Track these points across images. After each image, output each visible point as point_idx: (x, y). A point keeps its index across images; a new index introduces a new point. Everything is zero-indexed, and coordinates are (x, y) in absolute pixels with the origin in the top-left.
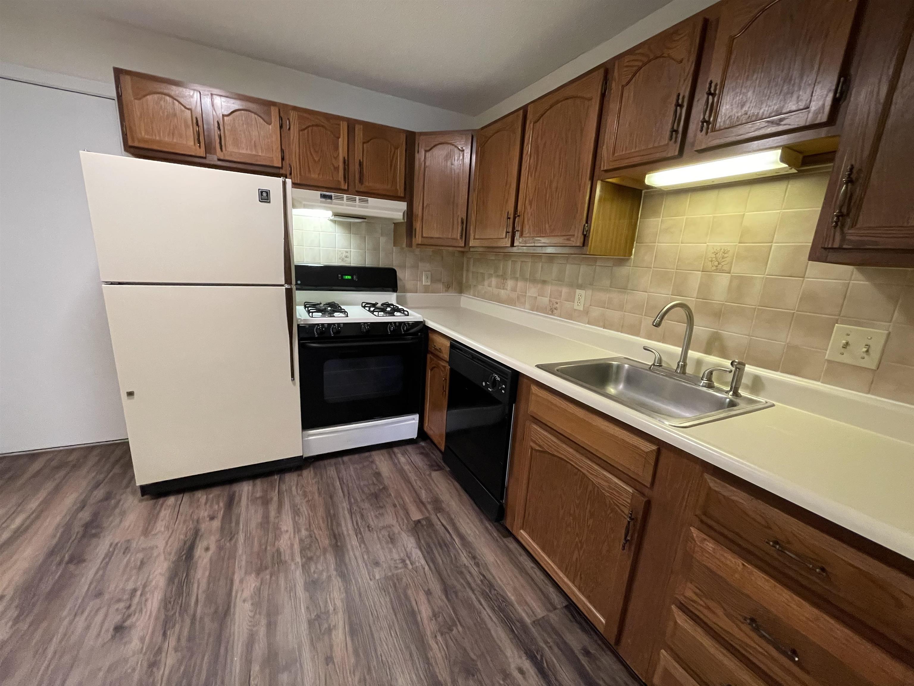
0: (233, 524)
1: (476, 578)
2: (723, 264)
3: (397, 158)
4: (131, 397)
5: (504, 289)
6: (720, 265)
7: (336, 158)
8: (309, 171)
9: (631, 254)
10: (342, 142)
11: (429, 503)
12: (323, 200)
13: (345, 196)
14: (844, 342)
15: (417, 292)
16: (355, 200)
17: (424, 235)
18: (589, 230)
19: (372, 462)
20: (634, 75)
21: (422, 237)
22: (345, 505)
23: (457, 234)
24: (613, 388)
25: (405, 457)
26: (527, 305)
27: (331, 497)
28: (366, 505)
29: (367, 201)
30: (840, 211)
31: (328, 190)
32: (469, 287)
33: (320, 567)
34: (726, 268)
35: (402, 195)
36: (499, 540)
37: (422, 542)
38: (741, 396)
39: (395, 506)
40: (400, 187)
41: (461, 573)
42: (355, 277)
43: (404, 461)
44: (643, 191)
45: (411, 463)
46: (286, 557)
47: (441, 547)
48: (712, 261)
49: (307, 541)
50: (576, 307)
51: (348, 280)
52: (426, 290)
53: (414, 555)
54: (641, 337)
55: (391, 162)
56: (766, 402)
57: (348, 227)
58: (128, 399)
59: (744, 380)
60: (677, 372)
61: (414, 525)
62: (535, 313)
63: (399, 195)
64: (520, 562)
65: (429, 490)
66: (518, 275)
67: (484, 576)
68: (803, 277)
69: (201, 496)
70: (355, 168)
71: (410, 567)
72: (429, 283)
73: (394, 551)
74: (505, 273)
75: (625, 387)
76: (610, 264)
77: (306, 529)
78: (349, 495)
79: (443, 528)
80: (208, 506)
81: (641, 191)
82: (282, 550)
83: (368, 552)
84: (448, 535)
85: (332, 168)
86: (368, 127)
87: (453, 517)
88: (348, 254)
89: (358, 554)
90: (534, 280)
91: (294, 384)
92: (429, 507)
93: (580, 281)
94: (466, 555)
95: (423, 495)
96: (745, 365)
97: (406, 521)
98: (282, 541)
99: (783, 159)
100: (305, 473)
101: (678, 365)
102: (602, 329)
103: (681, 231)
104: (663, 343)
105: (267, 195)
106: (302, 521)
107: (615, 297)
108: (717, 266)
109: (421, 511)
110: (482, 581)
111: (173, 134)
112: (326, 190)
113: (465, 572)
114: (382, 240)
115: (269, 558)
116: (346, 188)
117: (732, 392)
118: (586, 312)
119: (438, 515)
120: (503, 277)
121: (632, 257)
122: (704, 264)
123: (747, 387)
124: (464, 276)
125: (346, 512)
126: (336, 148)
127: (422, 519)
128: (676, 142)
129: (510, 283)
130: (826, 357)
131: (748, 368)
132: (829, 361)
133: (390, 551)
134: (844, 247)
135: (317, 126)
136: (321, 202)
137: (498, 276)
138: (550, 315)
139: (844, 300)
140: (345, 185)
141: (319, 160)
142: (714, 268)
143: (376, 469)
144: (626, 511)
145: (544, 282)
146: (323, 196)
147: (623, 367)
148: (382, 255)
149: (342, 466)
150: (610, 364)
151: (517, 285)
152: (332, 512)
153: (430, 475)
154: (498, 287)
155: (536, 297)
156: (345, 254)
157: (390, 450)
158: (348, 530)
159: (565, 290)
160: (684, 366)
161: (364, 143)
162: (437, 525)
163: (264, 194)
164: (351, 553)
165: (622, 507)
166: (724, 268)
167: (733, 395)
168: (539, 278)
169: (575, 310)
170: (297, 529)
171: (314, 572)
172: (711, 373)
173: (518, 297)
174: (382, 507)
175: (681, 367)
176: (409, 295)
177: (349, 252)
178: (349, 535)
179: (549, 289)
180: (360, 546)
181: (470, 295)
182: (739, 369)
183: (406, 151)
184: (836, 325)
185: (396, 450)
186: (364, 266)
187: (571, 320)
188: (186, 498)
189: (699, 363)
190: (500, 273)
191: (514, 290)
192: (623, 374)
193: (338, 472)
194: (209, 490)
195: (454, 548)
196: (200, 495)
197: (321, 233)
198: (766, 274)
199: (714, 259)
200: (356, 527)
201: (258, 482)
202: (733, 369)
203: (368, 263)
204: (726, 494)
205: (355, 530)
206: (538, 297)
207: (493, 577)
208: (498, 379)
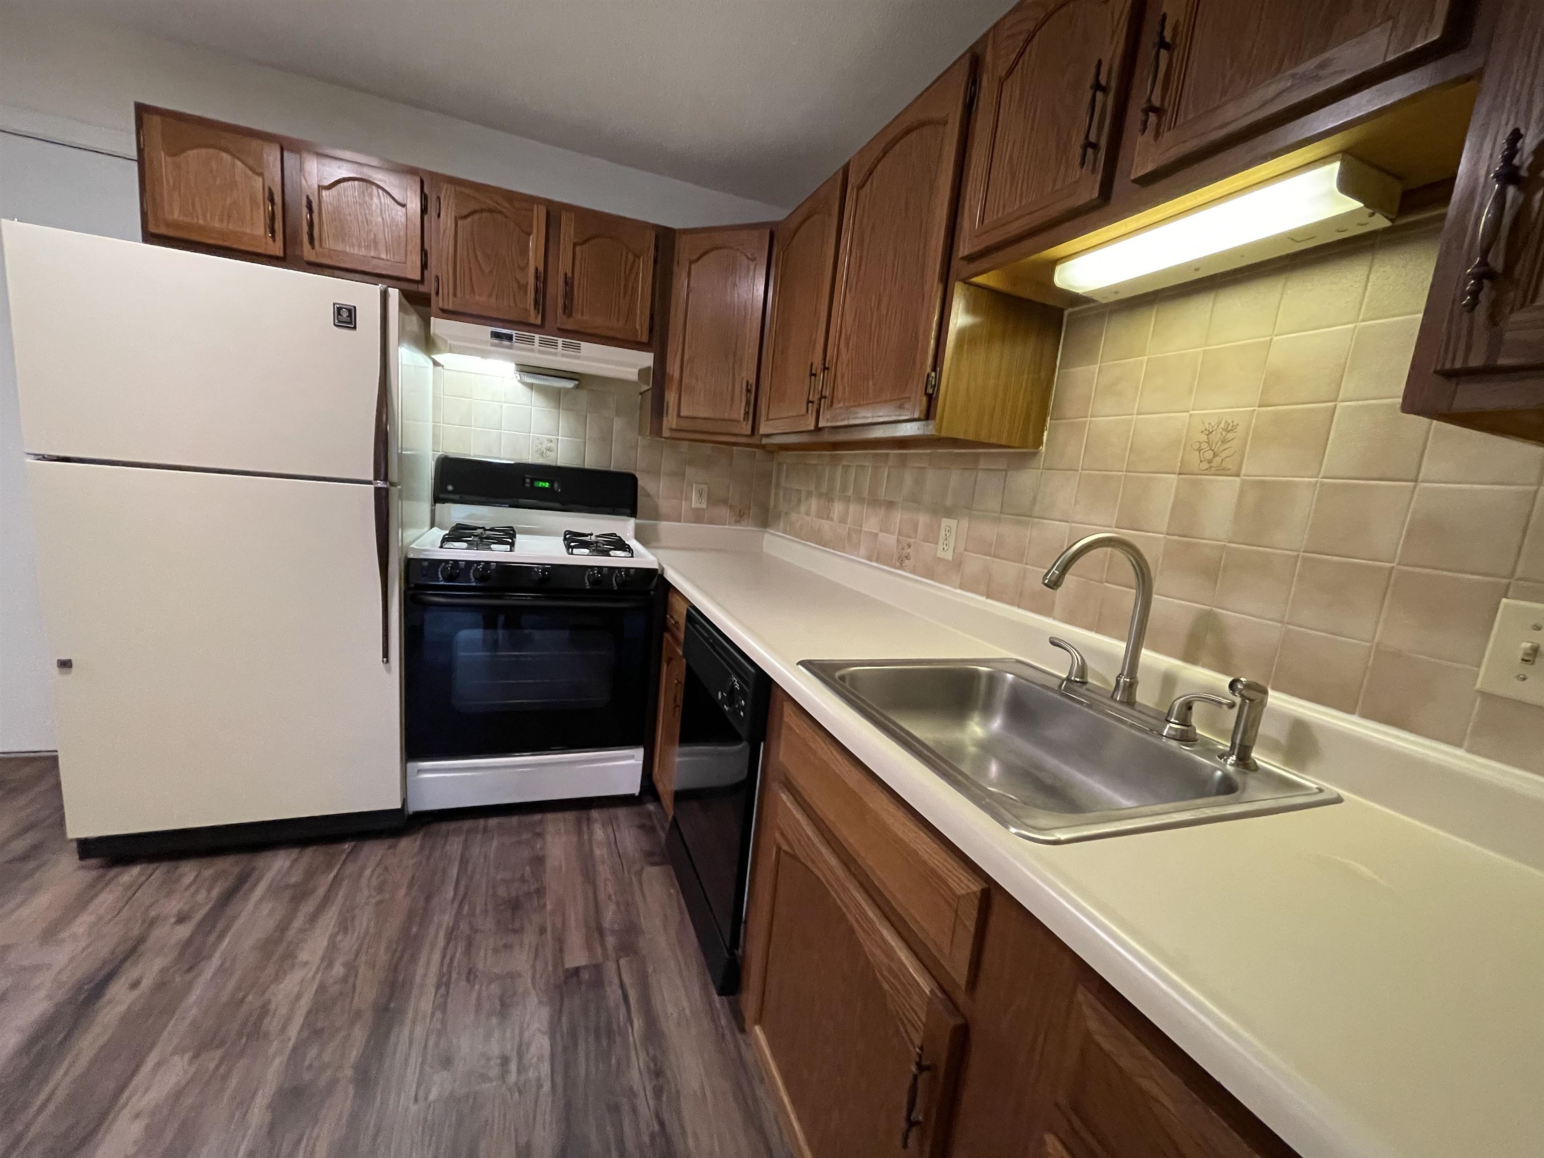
0: (212, 938)
1: (643, 1127)
2: (1224, 455)
3: (637, 274)
4: (64, 670)
5: (828, 518)
6: (1218, 459)
7: (524, 268)
8: (473, 291)
9: (1040, 443)
10: (535, 244)
11: (613, 932)
12: (496, 341)
13: (537, 337)
14: (1527, 645)
15: (680, 521)
16: (555, 345)
17: (682, 414)
18: (936, 387)
19: (540, 835)
20: (1021, 54)
21: (679, 415)
22: (447, 919)
23: (739, 411)
24: (978, 724)
25: (605, 832)
26: (862, 551)
27: (428, 899)
28: (488, 924)
29: (578, 348)
30: (1484, 262)
31: (507, 325)
32: (778, 517)
33: (326, 1057)
34: (1231, 465)
35: (645, 339)
36: (728, 1036)
37: (564, 1019)
38: (1256, 768)
39: (542, 931)
40: (641, 327)
41: (615, 1109)
42: (556, 485)
43: (599, 838)
44: (1066, 313)
45: (614, 844)
46: (272, 1024)
47: (598, 1036)
48: (1199, 450)
49: (334, 990)
50: (940, 554)
51: (543, 488)
52: (698, 517)
53: (533, 1049)
54: (1054, 619)
55: (627, 280)
56: (1321, 790)
57: (556, 397)
58: (61, 673)
59: (1266, 728)
60: (1116, 700)
61: (562, 978)
62: (874, 564)
63: (639, 339)
64: (755, 1099)
65: (627, 907)
66: (850, 493)
67: (662, 1124)
68: (1416, 481)
69: (189, 871)
70: (556, 288)
71: (512, 1078)
72: (704, 506)
73: (496, 1035)
74: (831, 489)
75: (1007, 726)
76: (1002, 464)
77: (345, 965)
78: (463, 898)
79: (620, 992)
80: (188, 894)
81: (1062, 311)
82: (272, 1007)
83: (441, 1033)
84: (623, 1010)
85: (515, 286)
86: (584, 216)
87: (650, 970)
88: (552, 445)
89: (419, 1031)
90: (874, 502)
91: (389, 670)
92: (611, 941)
93: (949, 503)
94: (641, 1064)
95: (610, 915)
96: (1265, 692)
97: (550, 968)
98: (282, 986)
99: (1347, 185)
100: (405, 843)
101: (1118, 682)
102: (983, 599)
103: (1137, 388)
104: (1096, 632)
105: (350, 316)
106: (348, 943)
107: (1009, 531)
108: (1210, 462)
109: (590, 948)
110: (653, 1137)
111: (229, 217)
112: (501, 324)
113: (626, 1108)
114: (618, 424)
115: (236, 1026)
116: (539, 322)
117: (1234, 757)
118: (957, 564)
119: (622, 962)
120: (828, 497)
121: (1043, 449)
122: (1182, 457)
123: (1273, 747)
124: (772, 497)
125: (442, 934)
126: (524, 251)
127: (586, 967)
128: (1094, 170)
129: (838, 508)
130: (1478, 686)
131: (1276, 699)
132: (1487, 696)
133: (488, 1036)
134: (1502, 361)
135: (491, 211)
136: (493, 345)
137: (820, 495)
138: (898, 568)
139: (1524, 537)
140: (536, 318)
141: (491, 271)
142: (1205, 465)
143: (541, 849)
144: (918, 1041)
145: (891, 505)
146: (496, 335)
147: (1004, 679)
148: (616, 448)
149: (479, 837)
150: (977, 670)
151: (847, 511)
152: (414, 930)
153: (639, 873)
154: (819, 516)
155: (876, 535)
156: (547, 444)
157: (583, 814)
158: (425, 976)
159: (923, 519)
160: (1131, 687)
161: (575, 245)
162: (611, 983)
163: (345, 314)
164: (406, 1031)
165: (910, 1029)
166: (1227, 464)
167: (1235, 764)
168: (882, 499)
169: (939, 558)
170: (328, 960)
171: (310, 1067)
172: (1188, 706)
173: (849, 534)
174: (515, 931)
175: (1124, 687)
176: (664, 525)
177: (555, 441)
178: (422, 986)
179: (898, 517)
180: (433, 1014)
181: (778, 530)
182: (1251, 700)
183: (655, 261)
184: (1504, 600)
185: (595, 814)
186: (582, 467)
187: (932, 579)
188: (160, 871)
189: (1169, 681)
190: (824, 490)
191: (843, 520)
192: (1003, 693)
193: (466, 847)
194: (206, 861)
195: (626, 1044)
196: (187, 870)
197: (505, 405)
198: (1321, 475)
199: (1204, 446)
200: (445, 970)
201: (309, 852)
202: (1238, 700)
203: (590, 462)
204: (1125, 1062)
205: (441, 975)
206: (881, 535)
207: (682, 1127)
208: (737, 686)
